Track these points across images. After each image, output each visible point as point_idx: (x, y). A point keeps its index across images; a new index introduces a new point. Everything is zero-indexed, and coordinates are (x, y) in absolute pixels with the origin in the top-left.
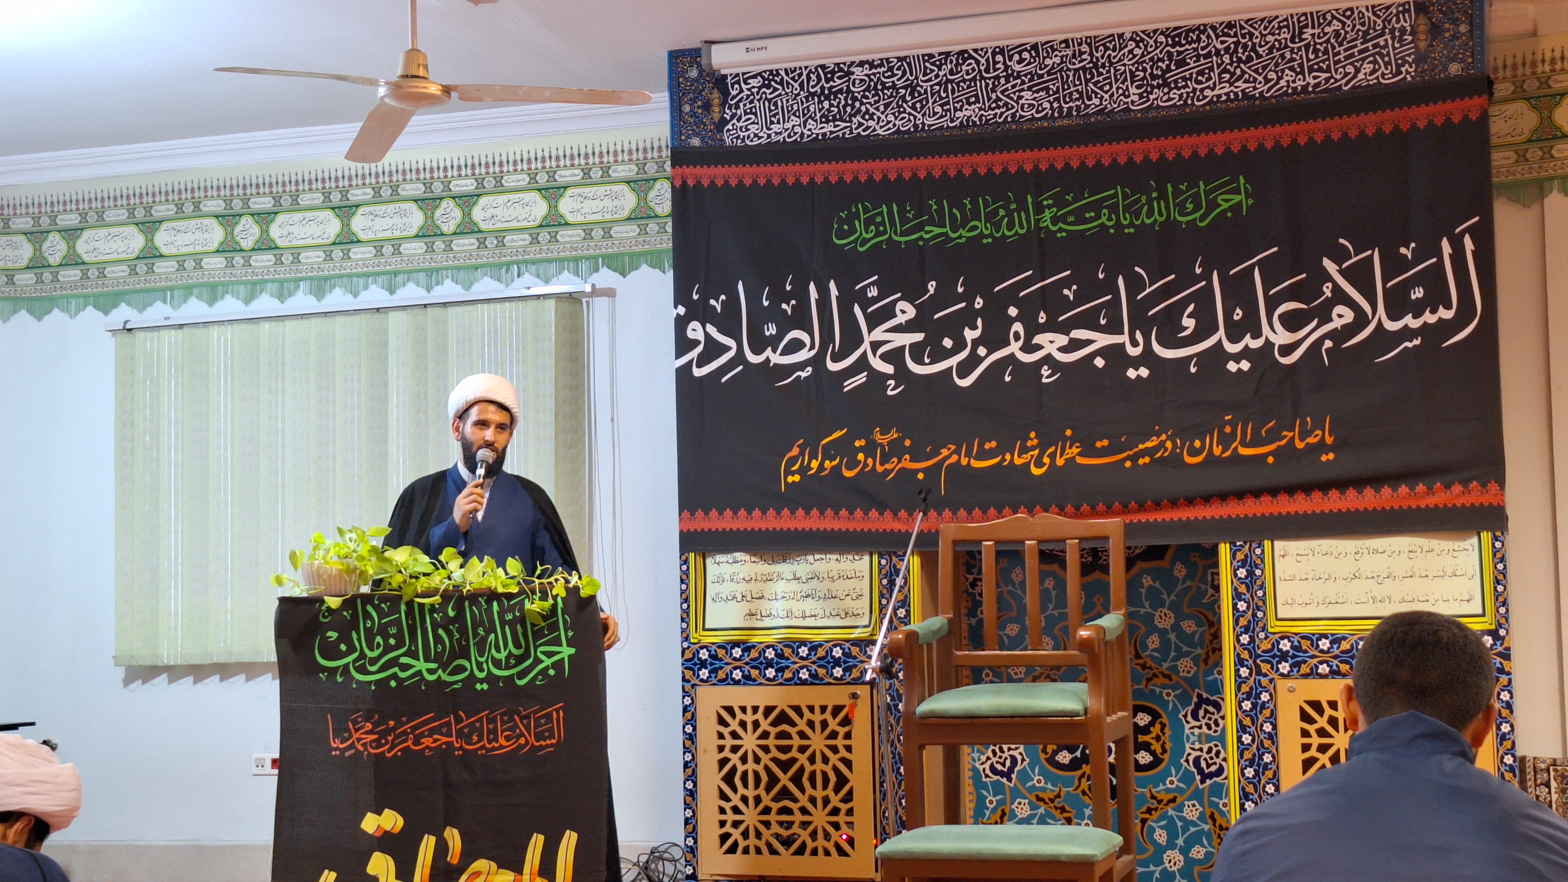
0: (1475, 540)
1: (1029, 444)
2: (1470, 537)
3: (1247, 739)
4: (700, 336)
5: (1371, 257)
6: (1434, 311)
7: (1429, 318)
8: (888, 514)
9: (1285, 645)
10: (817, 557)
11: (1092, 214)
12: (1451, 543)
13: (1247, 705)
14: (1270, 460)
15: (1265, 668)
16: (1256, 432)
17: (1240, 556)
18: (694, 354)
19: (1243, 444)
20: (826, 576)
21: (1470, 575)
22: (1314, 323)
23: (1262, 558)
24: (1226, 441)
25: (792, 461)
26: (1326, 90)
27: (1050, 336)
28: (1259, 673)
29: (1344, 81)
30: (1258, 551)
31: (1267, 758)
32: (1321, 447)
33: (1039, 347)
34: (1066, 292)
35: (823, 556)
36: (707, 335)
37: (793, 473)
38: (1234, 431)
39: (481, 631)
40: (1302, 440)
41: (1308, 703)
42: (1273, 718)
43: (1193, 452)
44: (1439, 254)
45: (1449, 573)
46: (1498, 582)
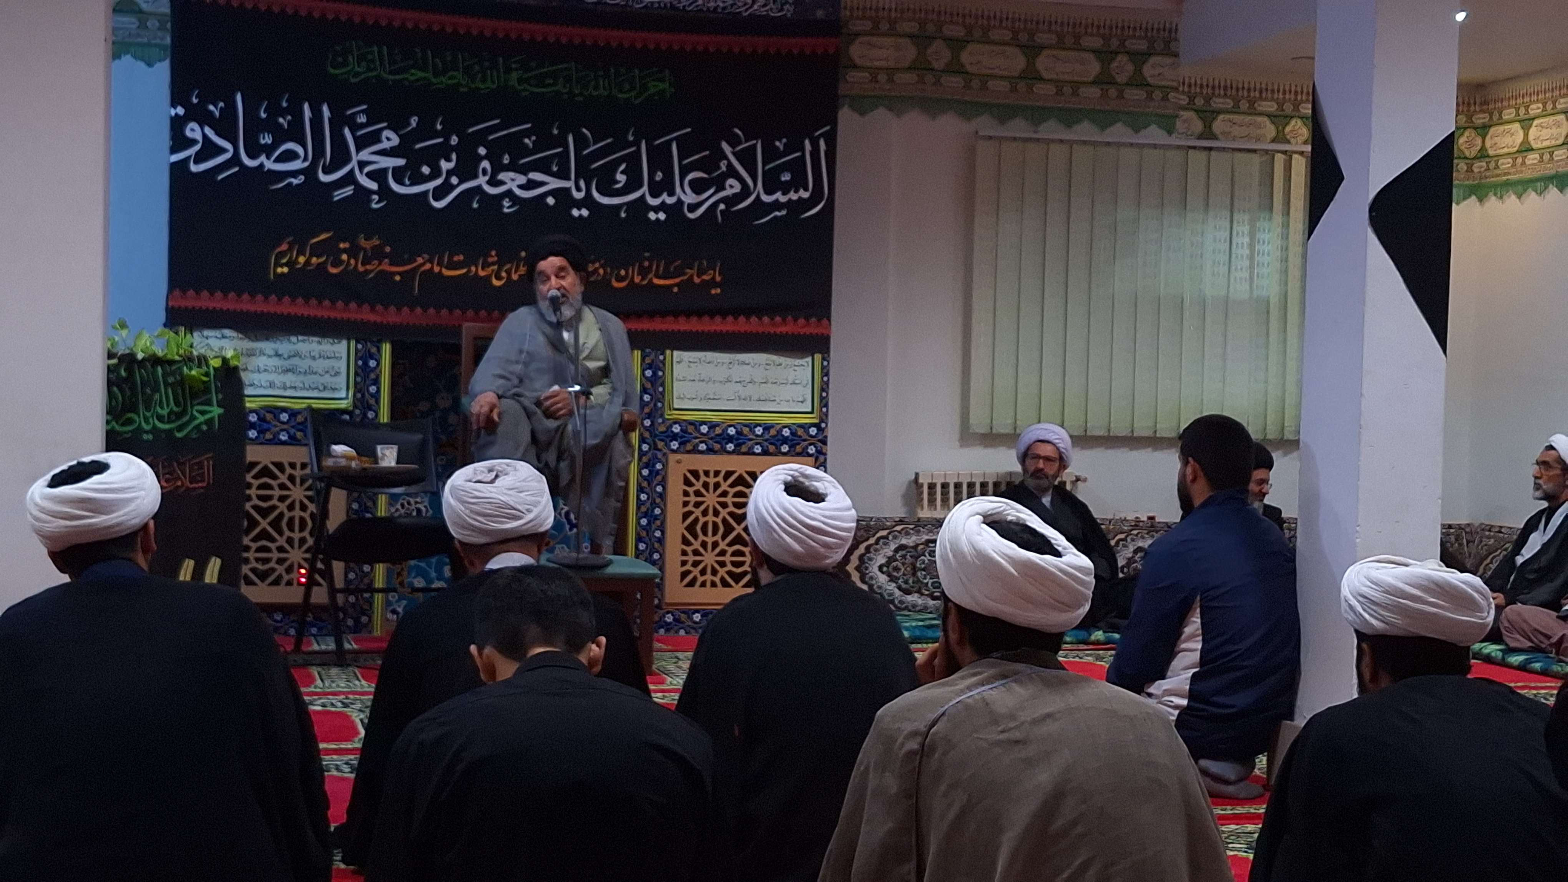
0: (809, 359)
1: (490, 260)
2: (807, 357)
3: (643, 497)
4: (198, 136)
5: (755, 146)
6: (796, 192)
7: (793, 196)
8: (366, 307)
9: (676, 429)
10: (300, 338)
11: (551, 81)
12: (792, 360)
13: (645, 472)
14: (676, 290)
15: (660, 445)
16: (667, 267)
17: (648, 361)
18: (192, 151)
19: (658, 276)
20: (308, 355)
21: (805, 382)
22: (712, 191)
23: (663, 362)
24: (644, 273)
25: (282, 254)
26: (730, 13)
27: (512, 175)
28: (656, 449)
29: (744, 8)
30: (661, 357)
31: (657, 511)
32: (713, 283)
33: (502, 183)
34: (527, 141)
35: (306, 338)
36: (205, 136)
37: (282, 266)
38: (650, 266)
39: (148, 391)
40: (698, 277)
41: (690, 471)
42: (663, 483)
43: (620, 279)
44: (803, 150)
45: (791, 381)
46: (823, 390)
